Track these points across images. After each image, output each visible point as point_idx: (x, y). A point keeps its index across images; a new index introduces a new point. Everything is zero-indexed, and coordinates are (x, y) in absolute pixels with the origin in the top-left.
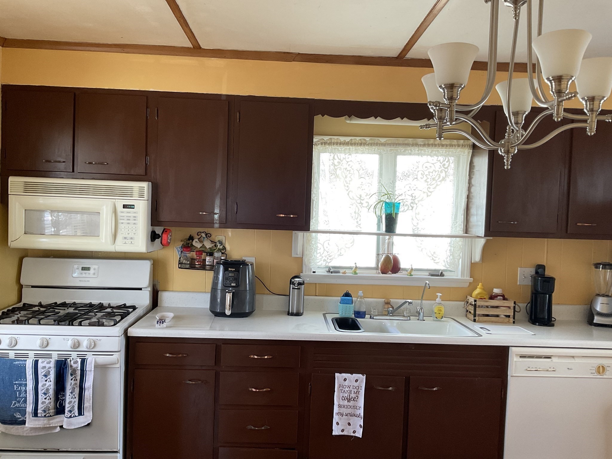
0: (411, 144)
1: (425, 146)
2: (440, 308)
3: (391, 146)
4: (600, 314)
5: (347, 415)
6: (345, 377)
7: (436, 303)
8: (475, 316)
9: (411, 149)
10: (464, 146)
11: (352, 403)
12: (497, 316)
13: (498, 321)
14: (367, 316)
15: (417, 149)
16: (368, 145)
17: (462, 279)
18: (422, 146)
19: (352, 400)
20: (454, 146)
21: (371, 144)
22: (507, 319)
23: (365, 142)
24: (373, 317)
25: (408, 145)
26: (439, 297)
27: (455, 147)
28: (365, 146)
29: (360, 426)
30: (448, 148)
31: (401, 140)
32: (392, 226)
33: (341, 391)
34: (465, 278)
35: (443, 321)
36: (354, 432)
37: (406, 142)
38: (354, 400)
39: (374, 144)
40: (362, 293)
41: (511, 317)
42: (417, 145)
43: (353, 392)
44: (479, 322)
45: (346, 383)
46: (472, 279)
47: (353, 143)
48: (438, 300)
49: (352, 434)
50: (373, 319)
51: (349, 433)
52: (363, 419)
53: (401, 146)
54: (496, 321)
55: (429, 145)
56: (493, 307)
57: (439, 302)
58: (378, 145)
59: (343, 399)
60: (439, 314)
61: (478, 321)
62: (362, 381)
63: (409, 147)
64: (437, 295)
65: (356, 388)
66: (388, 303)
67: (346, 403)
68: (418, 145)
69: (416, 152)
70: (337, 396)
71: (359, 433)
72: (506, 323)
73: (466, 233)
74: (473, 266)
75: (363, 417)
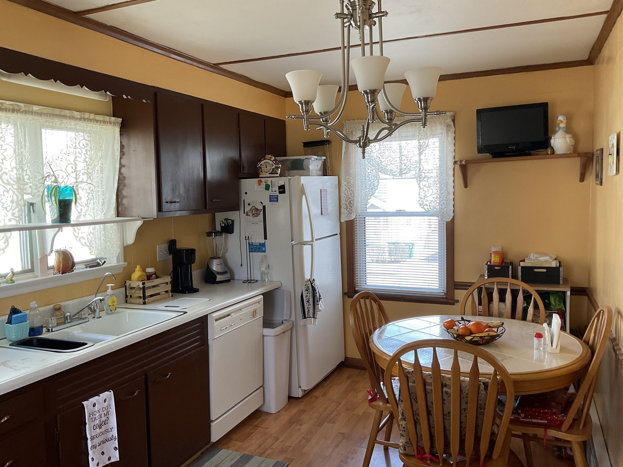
0: (68, 117)
1: (81, 120)
2: (113, 300)
3: (47, 116)
4: (219, 273)
5: (100, 445)
6: (94, 401)
7: (108, 295)
8: (144, 299)
9: (67, 122)
10: (115, 124)
11: (104, 428)
12: (158, 294)
13: (161, 298)
14: (44, 330)
15: (73, 122)
16: (22, 112)
17: (118, 265)
18: (78, 119)
19: (103, 424)
20: (106, 123)
21: (25, 112)
22: (167, 294)
23: (18, 109)
24: (52, 330)
25: (64, 117)
26: (110, 288)
27: (108, 124)
28: (19, 114)
29: (115, 448)
30: (101, 124)
31: (57, 111)
32: (67, 215)
33: (93, 420)
34: (121, 263)
35: (118, 313)
36: (109, 459)
37: (62, 113)
38: (104, 424)
39: (29, 112)
40: (36, 303)
41: (169, 291)
42: (72, 118)
43: (103, 415)
44: (149, 303)
45: (96, 408)
46: (127, 263)
47: (3, 109)
48: (109, 291)
49: (108, 462)
50: (52, 331)
51: (104, 463)
52: (117, 439)
53: (58, 117)
54: (160, 299)
55: (85, 119)
56: (154, 287)
57: (112, 294)
58: (34, 114)
59: (95, 428)
60: (113, 305)
61: (147, 303)
62: (110, 399)
63: (65, 120)
64: (108, 286)
65: (105, 409)
66: (57, 309)
67: (98, 431)
68: (75, 118)
69: (73, 126)
70: (88, 429)
71: (114, 457)
72: (167, 298)
73: (118, 216)
74: (126, 249)
75: (117, 437)
